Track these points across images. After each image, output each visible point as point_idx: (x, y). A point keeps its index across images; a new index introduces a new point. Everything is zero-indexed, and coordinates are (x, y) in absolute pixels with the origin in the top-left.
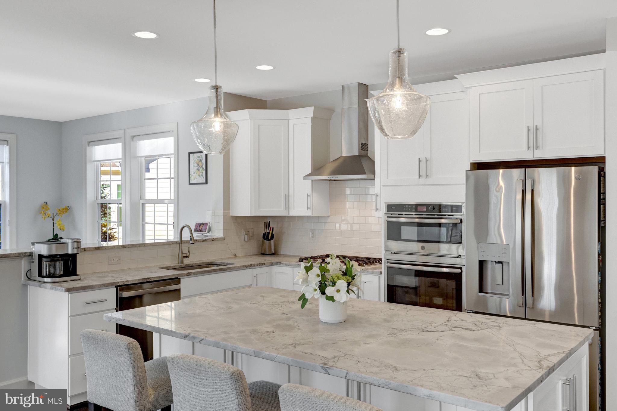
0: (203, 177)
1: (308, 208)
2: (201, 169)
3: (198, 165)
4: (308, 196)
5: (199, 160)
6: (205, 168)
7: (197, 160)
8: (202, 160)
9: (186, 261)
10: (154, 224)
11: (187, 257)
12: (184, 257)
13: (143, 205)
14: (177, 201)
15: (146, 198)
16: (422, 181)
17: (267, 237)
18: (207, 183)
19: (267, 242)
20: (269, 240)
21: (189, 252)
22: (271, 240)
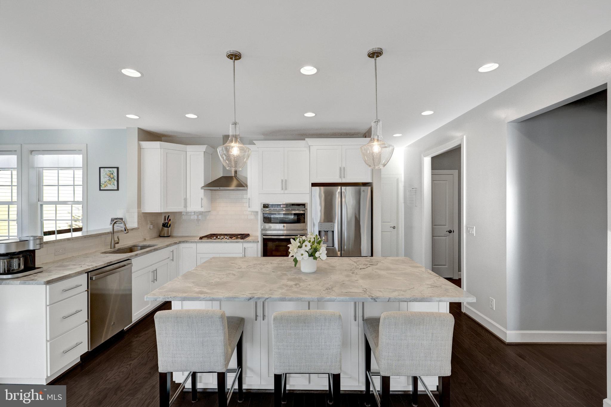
0: (115, 185)
1: (202, 207)
2: (113, 179)
3: (110, 177)
4: (202, 199)
5: (110, 173)
6: (116, 179)
7: (108, 173)
8: (113, 173)
9: (118, 246)
10: (56, 220)
11: (118, 243)
12: (116, 243)
13: (41, 205)
14: (86, 203)
15: (44, 201)
16: (282, 192)
17: (165, 225)
18: (118, 189)
19: (166, 229)
20: (168, 227)
21: (119, 239)
22: (169, 227)
